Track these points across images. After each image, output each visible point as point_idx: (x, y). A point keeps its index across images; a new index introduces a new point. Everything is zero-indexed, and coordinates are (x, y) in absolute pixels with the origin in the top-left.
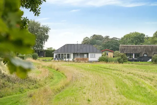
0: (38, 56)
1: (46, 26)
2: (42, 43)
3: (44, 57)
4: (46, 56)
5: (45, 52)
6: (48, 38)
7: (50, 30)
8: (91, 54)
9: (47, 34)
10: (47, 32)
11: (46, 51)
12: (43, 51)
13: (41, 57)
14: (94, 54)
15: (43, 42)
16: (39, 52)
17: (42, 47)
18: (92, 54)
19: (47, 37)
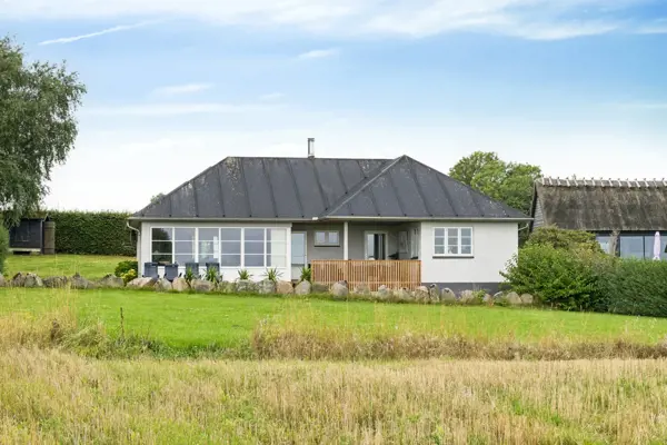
0: (11, 250)
1: (59, 67)
2: (35, 170)
3: (44, 252)
4: (60, 250)
5: (53, 225)
6: (68, 141)
7: (82, 97)
8: (439, 233)
9: (63, 115)
10: (64, 104)
11: (55, 217)
12: (37, 216)
13: (28, 253)
14: (464, 232)
15: (42, 165)
16: (17, 220)
17: (34, 194)
18: (446, 228)
19: (63, 136)
